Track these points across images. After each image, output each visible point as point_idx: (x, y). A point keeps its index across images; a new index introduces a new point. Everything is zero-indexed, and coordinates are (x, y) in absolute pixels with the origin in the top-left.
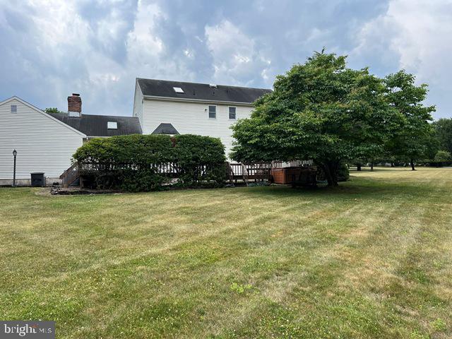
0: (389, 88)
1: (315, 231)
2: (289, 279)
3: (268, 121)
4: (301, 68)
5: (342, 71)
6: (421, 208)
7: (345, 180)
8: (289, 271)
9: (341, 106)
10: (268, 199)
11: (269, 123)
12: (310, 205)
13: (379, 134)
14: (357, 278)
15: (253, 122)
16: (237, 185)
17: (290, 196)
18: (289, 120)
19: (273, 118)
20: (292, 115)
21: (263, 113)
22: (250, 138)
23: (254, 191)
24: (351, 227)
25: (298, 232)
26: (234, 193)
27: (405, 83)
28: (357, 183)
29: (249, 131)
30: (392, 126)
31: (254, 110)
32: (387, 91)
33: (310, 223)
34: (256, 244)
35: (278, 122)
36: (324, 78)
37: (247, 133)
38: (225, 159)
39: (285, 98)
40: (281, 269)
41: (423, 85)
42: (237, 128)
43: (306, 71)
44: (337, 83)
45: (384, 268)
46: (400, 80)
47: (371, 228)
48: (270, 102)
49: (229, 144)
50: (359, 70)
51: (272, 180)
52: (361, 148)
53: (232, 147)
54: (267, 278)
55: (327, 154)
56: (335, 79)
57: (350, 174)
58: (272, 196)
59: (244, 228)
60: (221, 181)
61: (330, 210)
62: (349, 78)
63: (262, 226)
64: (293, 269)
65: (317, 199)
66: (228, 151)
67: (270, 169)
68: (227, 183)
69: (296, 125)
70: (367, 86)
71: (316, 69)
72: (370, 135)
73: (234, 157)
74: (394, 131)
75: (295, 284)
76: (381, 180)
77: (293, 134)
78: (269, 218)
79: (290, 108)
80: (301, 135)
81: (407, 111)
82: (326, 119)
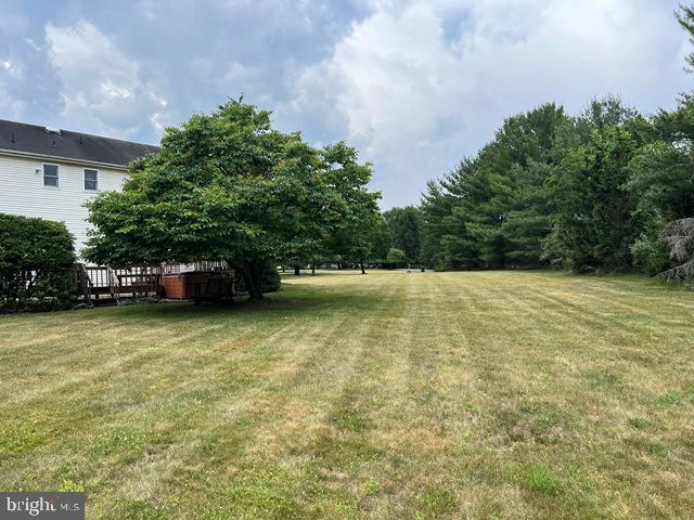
0: (328, 164)
1: (222, 372)
2: (168, 457)
3: (151, 198)
4: (205, 121)
5: (267, 132)
6: (365, 325)
7: (274, 290)
8: (171, 443)
9: (264, 182)
10: (152, 325)
11: (153, 201)
12: (219, 331)
13: (316, 226)
14: (273, 437)
15: (124, 199)
16: (98, 303)
17: (188, 318)
18: (186, 199)
19: (159, 194)
20: (191, 190)
21: (143, 185)
22: (120, 224)
23: (128, 314)
24: (275, 360)
25: (195, 376)
26: (91, 317)
27: (346, 158)
28: (292, 294)
29: (118, 212)
30: (332, 215)
31: (129, 178)
32: (326, 167)
33: (216, 360)
34: (121, 405)
35: (168, 200)
36: (240, 140)
37: (114, 216)
38: (74, 259)
39: (180, 164)
40: (159, 442)
41: (368, 164)
42: (97, 206)
43: (213, 125)
44: (259, 149)
45: (312, 417)
46: (340, 154)
47: (302, 359)
48: (155, 168)
49: (82, 233)
50: (288, 133)
51: (162, 293)
52: (292, 245)
53: (87, 239)
54: (130, 461)
55: (246, 252)
56: (255, 143)
57: (282, 281)
58: (159, 321)
59: (101, 380)
60: (66, 298)
61: (249, 338)
62: (274, 143)
63: (135, 373)
64: (179, 438)
65: (231, 321)
66: (80, 245)
67: (159, 275)
68: (80, 301)
69: (196, 207)
70: (299, 159)
71: (228, 125)
72: (304, 227)
73: (90, 256)
74: (333, 222)
75: (178, 463)
76: (322, 288)
77: (193, 220)
78: (149, 358)
79: (188, 179)
80: (205, 223)
81: (350, 196)
82: (243, 201)
